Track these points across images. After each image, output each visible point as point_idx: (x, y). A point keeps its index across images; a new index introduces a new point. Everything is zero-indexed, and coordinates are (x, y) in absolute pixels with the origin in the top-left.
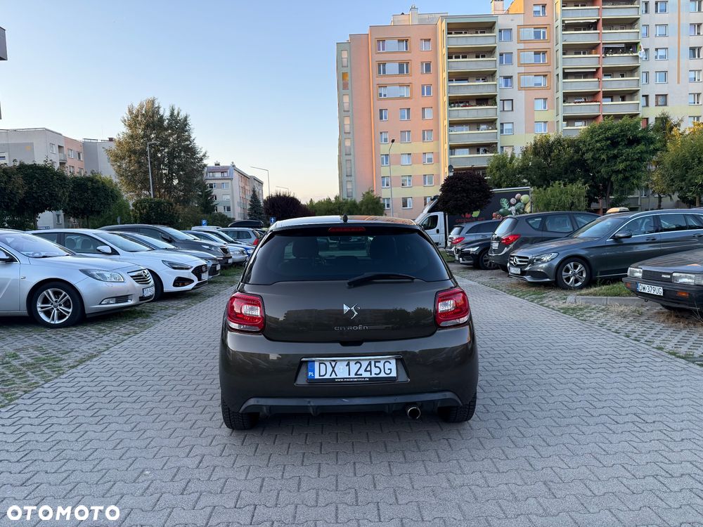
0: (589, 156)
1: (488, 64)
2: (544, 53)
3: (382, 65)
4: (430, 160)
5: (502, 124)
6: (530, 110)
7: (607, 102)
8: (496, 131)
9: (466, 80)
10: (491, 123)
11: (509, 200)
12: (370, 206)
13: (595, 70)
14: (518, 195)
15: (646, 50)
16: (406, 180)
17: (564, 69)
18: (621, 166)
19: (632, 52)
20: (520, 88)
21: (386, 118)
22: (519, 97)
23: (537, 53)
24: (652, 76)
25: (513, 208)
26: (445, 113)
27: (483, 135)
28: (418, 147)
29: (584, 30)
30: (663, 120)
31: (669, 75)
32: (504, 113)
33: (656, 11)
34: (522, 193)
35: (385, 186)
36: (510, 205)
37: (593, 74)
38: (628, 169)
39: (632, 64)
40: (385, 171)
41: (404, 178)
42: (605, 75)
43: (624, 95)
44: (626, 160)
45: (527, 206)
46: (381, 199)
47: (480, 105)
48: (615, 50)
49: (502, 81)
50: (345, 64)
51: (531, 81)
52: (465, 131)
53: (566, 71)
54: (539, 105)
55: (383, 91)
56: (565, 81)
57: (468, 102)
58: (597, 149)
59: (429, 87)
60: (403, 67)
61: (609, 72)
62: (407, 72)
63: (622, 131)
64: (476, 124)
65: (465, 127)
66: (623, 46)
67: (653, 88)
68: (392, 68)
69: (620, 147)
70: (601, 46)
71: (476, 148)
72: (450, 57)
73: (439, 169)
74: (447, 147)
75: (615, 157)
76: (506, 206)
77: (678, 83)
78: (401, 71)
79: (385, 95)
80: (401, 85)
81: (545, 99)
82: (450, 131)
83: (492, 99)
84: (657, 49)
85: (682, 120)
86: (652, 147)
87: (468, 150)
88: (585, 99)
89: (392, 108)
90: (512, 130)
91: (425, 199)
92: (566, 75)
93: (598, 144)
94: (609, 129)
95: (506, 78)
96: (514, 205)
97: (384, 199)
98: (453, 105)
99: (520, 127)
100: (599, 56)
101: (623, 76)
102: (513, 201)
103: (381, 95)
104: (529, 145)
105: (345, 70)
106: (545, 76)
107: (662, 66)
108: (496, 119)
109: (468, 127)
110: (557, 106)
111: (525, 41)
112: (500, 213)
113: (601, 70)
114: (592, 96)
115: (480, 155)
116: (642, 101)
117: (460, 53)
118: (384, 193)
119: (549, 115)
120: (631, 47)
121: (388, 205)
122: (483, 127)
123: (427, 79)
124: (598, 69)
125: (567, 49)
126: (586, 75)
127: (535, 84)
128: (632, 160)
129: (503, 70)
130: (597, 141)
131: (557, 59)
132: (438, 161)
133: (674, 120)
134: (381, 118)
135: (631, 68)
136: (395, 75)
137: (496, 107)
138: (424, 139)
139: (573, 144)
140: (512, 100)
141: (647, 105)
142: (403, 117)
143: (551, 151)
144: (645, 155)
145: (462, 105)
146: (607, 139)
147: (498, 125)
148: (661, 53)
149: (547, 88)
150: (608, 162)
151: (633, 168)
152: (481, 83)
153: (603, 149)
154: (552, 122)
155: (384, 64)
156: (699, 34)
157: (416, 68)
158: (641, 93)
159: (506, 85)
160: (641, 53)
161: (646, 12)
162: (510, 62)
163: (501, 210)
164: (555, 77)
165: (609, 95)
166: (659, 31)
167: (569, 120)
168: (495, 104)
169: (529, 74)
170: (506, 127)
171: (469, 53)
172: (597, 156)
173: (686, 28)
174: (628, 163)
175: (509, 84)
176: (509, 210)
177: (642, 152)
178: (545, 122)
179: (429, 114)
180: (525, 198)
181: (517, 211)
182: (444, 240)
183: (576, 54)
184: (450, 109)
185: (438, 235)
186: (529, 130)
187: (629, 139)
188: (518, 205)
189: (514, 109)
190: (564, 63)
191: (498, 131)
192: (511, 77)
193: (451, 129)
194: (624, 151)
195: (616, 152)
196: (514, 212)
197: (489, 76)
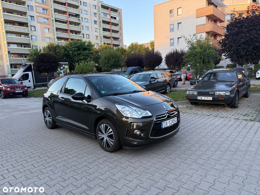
0: (71, 52)
1: (23, 8)
2: (47, 10)
5: (31, 36)
6: (43, 32)
7: (71, 34)
9: (12, 13)
10: (27, 35)
11: (60, 68)
13: (66, 21)
14: (63, 66)
15: (82, 18)
17: (55, 18)
18: (82, 58)
19: (78, 17)
20: (38, 22)
22: (38, 26)
23: (43, 9)
24: (84, 27)
25: (62, 71)
26: (2, 27)
27: (22, 39)
29: (61, 5)
30: (90, 43)
31: (89, 28)
32: (31, 31)
33: (84, 5)
34: (65, 65)
36: (61, 70)
37: (66, 23)
42: (69, 24)
43: (77, 32)
44: (83, 55)
47: (21, 26)
48: (73, 16)
49: (29, 18)
51: (43, 20)
52: (14, 36)
53: (56, 19)
54: (46, 30)
56: (56, 23)
57: (14, 23)
58: (73, 51)
61: (71, 23)
63: (81, 45)
64: (20, 34)
65: (13, 35)
66: (75, 15)
67: (84, 31)
69: (81, 51)
70: (68, 13)
71: (20, 44)
73: (1, 52)
74: (5, 42)
75: (80, 54)
76: (59, 70)
77: (92, 31)
81: (49, 29)
83: (26, 24)
84: (85, 19)
86: (91, 52)
87: (16, 45)
88: (63, 31)
90: (36, 39)
92: (56, 21)
94: (76, 44)
95: (31, 16)
96: (62, 70)
98: (6, 23)
99: (40, 39)
100: (67, 16)
101: (75, 25)
102: (62, 68)
104: (46, 46)
106: (48, 19)
107: (87, 25)
108: (29, 33)
109: (15, 35)
110: (54, 32)
111: (38, 3)
112: (57, 73)
113: (68, 22)
114: (66, 31)
115: (23, 48)
116: (82, 35)
119: (51, 35)
120: (77, 16)
122: (22, 36)
124: (67, 21)
125: (56, 11)
126: (63, 22)
127: (44, 22)
128: (85, 56)
129: (29, 13)
130: (73, 48)
131: (52, 14)
133: (93, 44)
135: (78, 23)
137: (28, 28)
139: (65, 48)
140: (35, 26)
141: (84, 37)
143: (56, 50)
144: (89, 54)
145: (11, 24)
146: (76, 47)
148: (86, 20)
149: (48, 24)
150: (78, 56)
152: (20, 16)
153: (75, 51)
154: (53, 38)
156: (96, 16)
158: (82, 33)
159: (32, 20)
161: (81, 4)
162: (32, 10)
163: (58, 72)
164: (52, 21)
165: (72, 31)
166: (85, 12)
167: (59, 38)
168: (28, 27)
169: (41, 17)
170: (33, 37)
171: (12, 1)
172: (74, 53)
173: (93, 14)
174: (84, 57)
175: (33, 19)
176: (61, 71)
177: (88, 53)
178: (50, 38)
180: (66, 67)
181: (64, 72)
182: (33, 86)
183: (59, 13)
184: (5, 25)
185: (30, 83)
186: (44, 40)
187: (83, 48)
188: (64, 70)
189: (36, 30)
190: (55, 16)
191: (30, 38)
192: (33, 17)
193: (7, 34)
194: (82, 52)
195: (80, 52)
196: (63, 73)
197: (24, 14)
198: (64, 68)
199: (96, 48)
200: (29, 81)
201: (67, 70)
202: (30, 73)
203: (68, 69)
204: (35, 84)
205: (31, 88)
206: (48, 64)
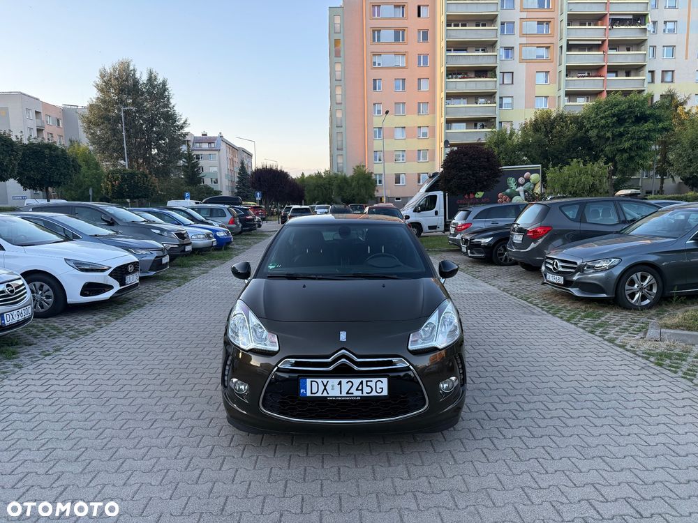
0: (593, 133)
1: (490, 33)
2: (548, 23)
3: (376, 32)
4: (425, 134)
5: (501, 98)
6: (531, 83)
7: (612, 77)
8: (495, 105)
9: (465, 50)
11: (517, 179)
12: (361, 181)
13: (600, 43)
14: (527, 174)
15: (654, 23)
16: (399, 156)
17: (568, 40)
18: (627, 145)
19: (640, 24)
20: (522, 61)
21: (379, 88)
22: (520, 70)
23: (540, 23)
24: (659, 50)
25: (521, 189)
26: (442, 85)
27: (480, 109)
28: (412, 120)
30: (670, 97)
31: (677, 49)
32: (503, 86)
34: (532, 172)
35: (378, 162)
36: (518, 185)
37: (598, 47)
38: (635, 148)
39: (640, 37)
40: (377, 145)
41: (398, 153)
42: (610, 49)
43: (629, 70)
44: (633, 138)
45: (536, 187)
46: (373, 175)
47: (480, 77)
48: (623, 22)
49: (502, 52)
50: (337, 30)
51: (533, 52)
52: (462, 104)
53: (570, 43)
54: (541, 78)
55: (377, 59)
56: (568, 53)
57: (466, 74)
58: (602, 126)
59: (426, 56)
60: (399, 35)
61: (615, 45)
62: (403, 40)
63: (629, 107)
64: (473, 97)
65: (462, 100)
66: (631, 17)
67: (658, 63)
68: (388, 36)
69: (627, 125)
70: (608, 17)
71: (473, 122)
72: (448, 25)
73: (434, 144)
74: (443, 120)
75: (621, 135)
76: (513, 186)
77: (686, 59)
78: (397, 39)
79: (379, 64)
80: (397, 54)
81: (547, 73)
82: (446, 103)
83: (491, 70)
84: (665, 22)
85: (688, 98)
86: (660, 125)
87: (464, 124)
88: (589, 74)
89: (387, 77)
90: (512, 105)
91: (419, 175)
92: (570, 47)
93: (603, 121)
94: (616, 105)
95: (507, 49)
96: (522, 185)
97: (376, 175)
98: (450, 76)
99: (520, 103)
100: (605, 27)
101: (628, 50)
102: (521, 180)
103: (375, 63)
104: (528, 121)
105: (337, 37)
106: (548, 48)
107: (670, 39)
108: (495, 93)
109: (465, 100)
110: (560, 80)
111: (527, 10)
112: (506, 194)
113: (607, 42)
114: (595, 70)
115: (478, 130)
116: (647, 77)
117: (460, 21)
118: (376, 169)
119: (550, 90)
120: (639, 19)
121: (380, 182)
122: (481, 100)
123: (424, 48)
124: (603, 41)
125: (572, 19)
126: (590, 47)
127: (538, 57)
128: (639, 139)
129: (504, 41)
130: (602, 118)
131: (561, 30)
132: (433, 135)
133: (680, 97)
134: (375, 88)
135: (639, 42)
136: (390, 43)
137: (495, 79)
138: (419, 112)
139: (575, 120)
140: (513, 73)
141: (653, 81)
142: (397, 87)
143: (553, 127)
144: (652, 134)
145: (460, 76)
146: (614, 116)
147: (497, 99)
148: (670, 26)
149: (550, 61)
150: (613, 140)
151: (639, 148)
152: (481, 53)
153: (608, 126)
154: (554, 97)
155: (379, 31)
157: (412, 36)
158: (647, 69)
159: (507, 56)
160: (649, 26)
162: (511, 31)
163: (508, 191)
164: (559, 49)
165: (614, 70)
167: (571, 95)
168: (495, 76)
169: (531, 45)
170: (505, 101)
171: (468, 21)
172: (602, 133)
174: (634, 141)
175: (510, 56)
176: (517, 190)
177: (649, 131)
178: (546, 97)
179: (425, 86)
180: (535, 177)
181: (525, 192)
182: (443, 223)
183: (581, 24)
184: (448, 80)
185: (437, 217)
186: (529, 104)
187: (636, 116)
188: (528, 185)
189: (514, 81)
190: (568, 35)
191: (497, 105)
192: (512, 48)
193: (448, 101)
194: (631, 129)
195: (622, 129)
196: (522, 193)
197: (488, 45)
198: (528, 180)
199: (690, 110)
200: (436, 213)
201: (535, 185)
202: (439, 195)
203: (539, 184)
204: (447, 220)
205: (438, 229)
206: (470, 172)
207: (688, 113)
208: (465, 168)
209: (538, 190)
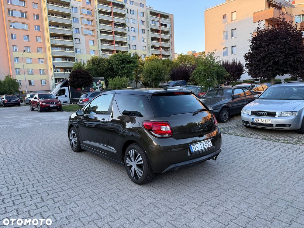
0: (114, 66)
1: (68, 21)
2: (92, 21)
3: (10, 11)
4: (42, 62)
5: (76, 49)
6: (87, 45)
7: (116, 45)
8: (74, 52)
9: (58, 26)
10: (71, 48)
11: (96, 83)
12: (11, 84)
13: (111, 32)
14: (99, 81)
16: (30, 71)
17: (100, 29)
18: (126, 71)
19: (124, 27)
20: (83, 35)
21: (15, 38)
22: (83, 38)
23: (88, 20)
24: (131, 37)
25: (98, 86)
26: (48, 41)
27: (67, 53)
28: (35, 55)
29: (106, 15)
30: (136, 54)
31: (136, 38)
32: (76, 44)
33: (131, 13)
34: (101, 80)
35: (18, 74)
36: (97, 85)
37: (111, 33)
38: (128, 72)
39: (123, 31)
40: (17, 65)
41: (29, 70)
42: (115, 34)
43: (123, 44)
44: (127, 69)
45: (103, 86)
46: (16, 80)
47: (66, 39)
48: (118, 25)
49: (74, 30)
51: (87, 32)
52: (59, 50)
53: (101, 30)
54: (91, 42)
55: (12, 24)
56: (101, 34)
57: (59, 37)
58: (117, 64)
59: (39, 27)
60: (23, 14)
61: (117, 33)
62: (26, 17)
63: (125, 58)
64: (64, 47)
65: (59, 48)
66: (121, 24)
67: (131, 42)
68: (17, 14)
70: (113, 23)
71: (65, 58)
72: (49, 14)
73: (47, 66)
74: (51, 56)
75: (123, 67)
76: (95, 85)
77: (139, 41)
78: (22, 16)
79: (14, 27)
80: (23, 23)
81: (93, 41)
82: (52, 49)
83: (71, 37)
85: (141, 56)
86: (135, 65)
87: (61, 59)
88: (109, 43)
89: (19, 35)
90: (81, 52)
91: (41, 81)
92: (101, 32)
93: (117, 62)
94: (121, 56)
95: (76, 29)
96: (98, 85)
97: (18, 80)
98: (52, 37)
99: (84, 52)
100: (113, 26)
101: (121, 36)
102: (98, 83)
103: (11, 26)
104: (90, 59)
106: (93, 31)
107: (134, 34)
108: (73, 47)
109: (60, 49)
110: (98, 44)
111: (83, 14)
112: (93, 88)
114: (111, 42)
115: (67, 62)
116: (128, 47)
117: (51, 13)
118: (18, 77)
119: (95, 47)
120: (123, 25)
121: (20, 84)
122: (67, 49)
123: (37, 22)
124: (113, 31)
125: (101, 21)
126: (108, 33)
127: (89, 34)
128: (129, 69)
129: (75, 25)
130: (117, 61)
131: (97, 25)
132: (47, 63)
133: (139, 55)
134: (12, 38)
135: (124, 33)
136: (19, 18)
137: (73, 41)
138: (38, 51)
139: (109, 61)
140: (80, 39)
141: (130, 48)
142: (25, 39)
143: (99, 63)
144: (133, 68)
145: (57, 38)
146: (120, 60)
147: (74, 49)
148: (133, 29)
149: (94, 36)
150: (121, 69)
151: (130, 72)
152: (65, 29)
153: (119, 64)
154: (97, 51)
155: (12, 11)
156: (144, 25)
157: (31, 16)
158: (128, 44)
159: (77, 32)
160: (127, 28)
161: (127, 13)
162: (77, 22)
163: (93, 87)
164: (97, 32)
165: (117, 43)
166: (132, 21)
167: (104, 50)
169: (86, 29)
170: (78, 50)
171: (58, 14)
172: (117, 66)
173: (140, 22)
175: (78, 32)
176: (97, 87)
177: (132, 66)
178: (94, 50)
179: (39, 40)
180: (102, 82)
181: (100, 87)
182: (69, 100)
183: (104, 24)
184: (51, 39)
185: (66, 98)
186: (88, 53)
187: (128, 61)
188: (100, 85)
189: (81, 43)
190: (100, 27)
191: (75, 52)
192: (78, 29)
193: (53, 48)
194: (126, 65)
195: (124, 65)
196: (98, 88)
197: (69, 26)
198: (100, 83)
200: (66, 96)
201: (103, 85)
202: (67, 89)
203: (104, 85)
204: (71, 99)
205: (67, 103)
207: (142, 61)
208: (79, 78)
209: (104, 87)
